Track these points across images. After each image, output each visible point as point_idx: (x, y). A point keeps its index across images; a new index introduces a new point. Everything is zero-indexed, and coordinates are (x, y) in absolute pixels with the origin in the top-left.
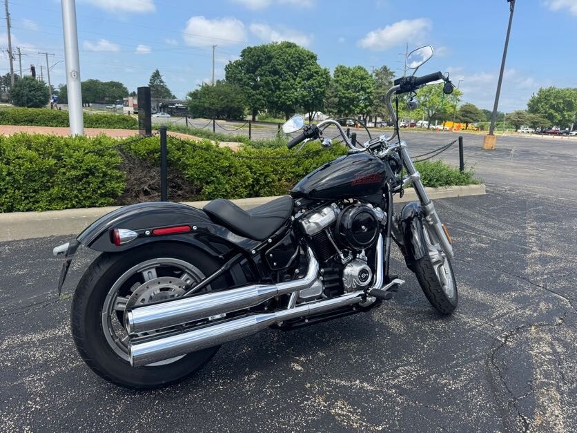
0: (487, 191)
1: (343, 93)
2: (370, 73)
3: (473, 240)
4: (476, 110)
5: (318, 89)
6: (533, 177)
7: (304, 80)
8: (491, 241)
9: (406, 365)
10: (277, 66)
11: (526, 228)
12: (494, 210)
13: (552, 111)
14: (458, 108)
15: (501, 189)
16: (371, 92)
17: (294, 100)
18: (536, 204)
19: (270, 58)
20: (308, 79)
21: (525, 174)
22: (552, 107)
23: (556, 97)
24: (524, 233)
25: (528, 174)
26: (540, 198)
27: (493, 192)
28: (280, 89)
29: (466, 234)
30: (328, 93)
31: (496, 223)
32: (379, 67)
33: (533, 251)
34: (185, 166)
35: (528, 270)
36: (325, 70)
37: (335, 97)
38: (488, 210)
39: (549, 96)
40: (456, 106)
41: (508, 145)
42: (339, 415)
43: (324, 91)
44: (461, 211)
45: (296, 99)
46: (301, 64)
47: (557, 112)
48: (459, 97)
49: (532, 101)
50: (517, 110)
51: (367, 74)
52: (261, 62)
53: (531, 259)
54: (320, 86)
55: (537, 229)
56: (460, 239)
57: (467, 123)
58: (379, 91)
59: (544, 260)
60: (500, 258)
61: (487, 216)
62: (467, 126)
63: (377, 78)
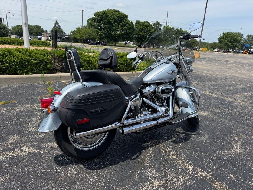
1: (140, 33)
5: (128, 31)
10: (110, 20)
19: (107, 16)
20: (124, 26)
22: (228, 41)
23: (230, 36)
36: (132, 22)
37: (136, 35)
39: (227, 36)
43: (131, 32)
45: (119, 35)
46: (121, 20)
47: (230, 43)
49: (220, 38)
51: (150, 24)
52: (103, 18)
63: (154, 26)
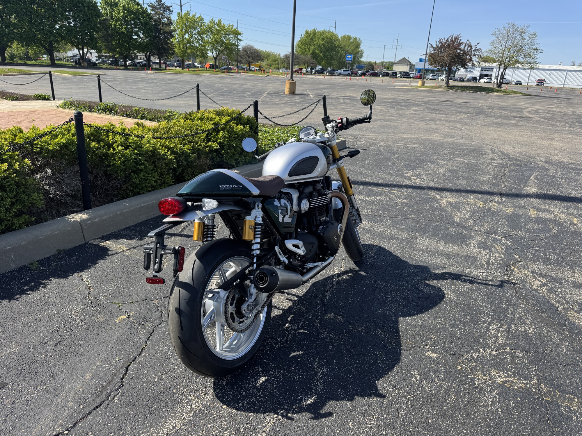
4: (256, 50)
9: (490, 325)
14: (241, 48)
18: (391, 153)
26: (385, 146)
33: (440, 200)
35: (457, 218)
39: (314, 37)
42: (505, 382)
49: (301, 42)
51: (142, 8)
53: (446, 207)
59: (455, 207)
60: (429, 210)
63: (153, 13)
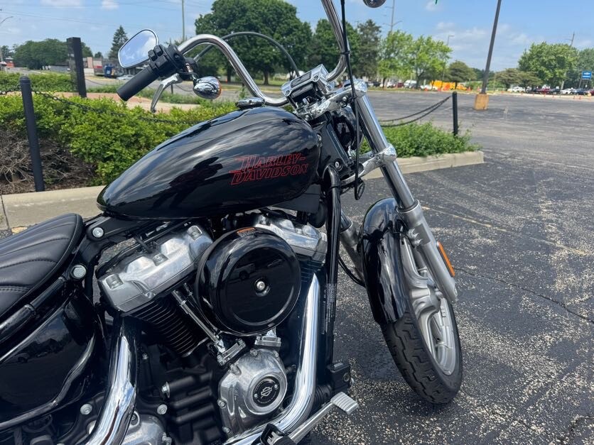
0: (485, 159)
1: (326, 50)
2: (354, 28)
3: (475, 232)
4: (466, 68)
5: (298, 45)
6: (532, 139)
7: (282, 36)
8: (498, 232)
10: (252, 20)
11: (540, 210)
12: (496, 185)
13: (543, 68)
14: (448, 65)
15: (501, 156)
16: (356, 49)
17: (272, 58)
18: (546, 175)
19: (244, 11)
20: (287, 34)
21: (524, 137)
22: (543, 64)
23: (548, 53)
24: (540, 218)
25: (527, 137)
26: (548, 166)
27: (492, 160)
28: (256, 46)
29: (465, 223)
30: (310, 49)
31: (502, 204)
32: (364, 22)
33: (559, 249)
34: (69, 137)
35: (559, 286)
36: (306, 24)
37: (318, 54)
38: (490, 185)
39: (541, 52)
40: (445, 63)
41: (500, 105)
43: (304, 48)
44: (456, 188)
45: (275, 57)
46: (279, 18)
47: (548, 69)
48: (448, 54)
49: (523, 58)
50: (508, 68)
51: (352, 29)
52: (234, 15)
53: (558, 262)
54: (300, 42)
55: (555, 212)
56: (457, 232)
57: (457, 82)
58: (364, 47)
59: (576, 265)
60: (516, 263)
61: (489, 193)
62: (456, 86)
63: (362, 33)
